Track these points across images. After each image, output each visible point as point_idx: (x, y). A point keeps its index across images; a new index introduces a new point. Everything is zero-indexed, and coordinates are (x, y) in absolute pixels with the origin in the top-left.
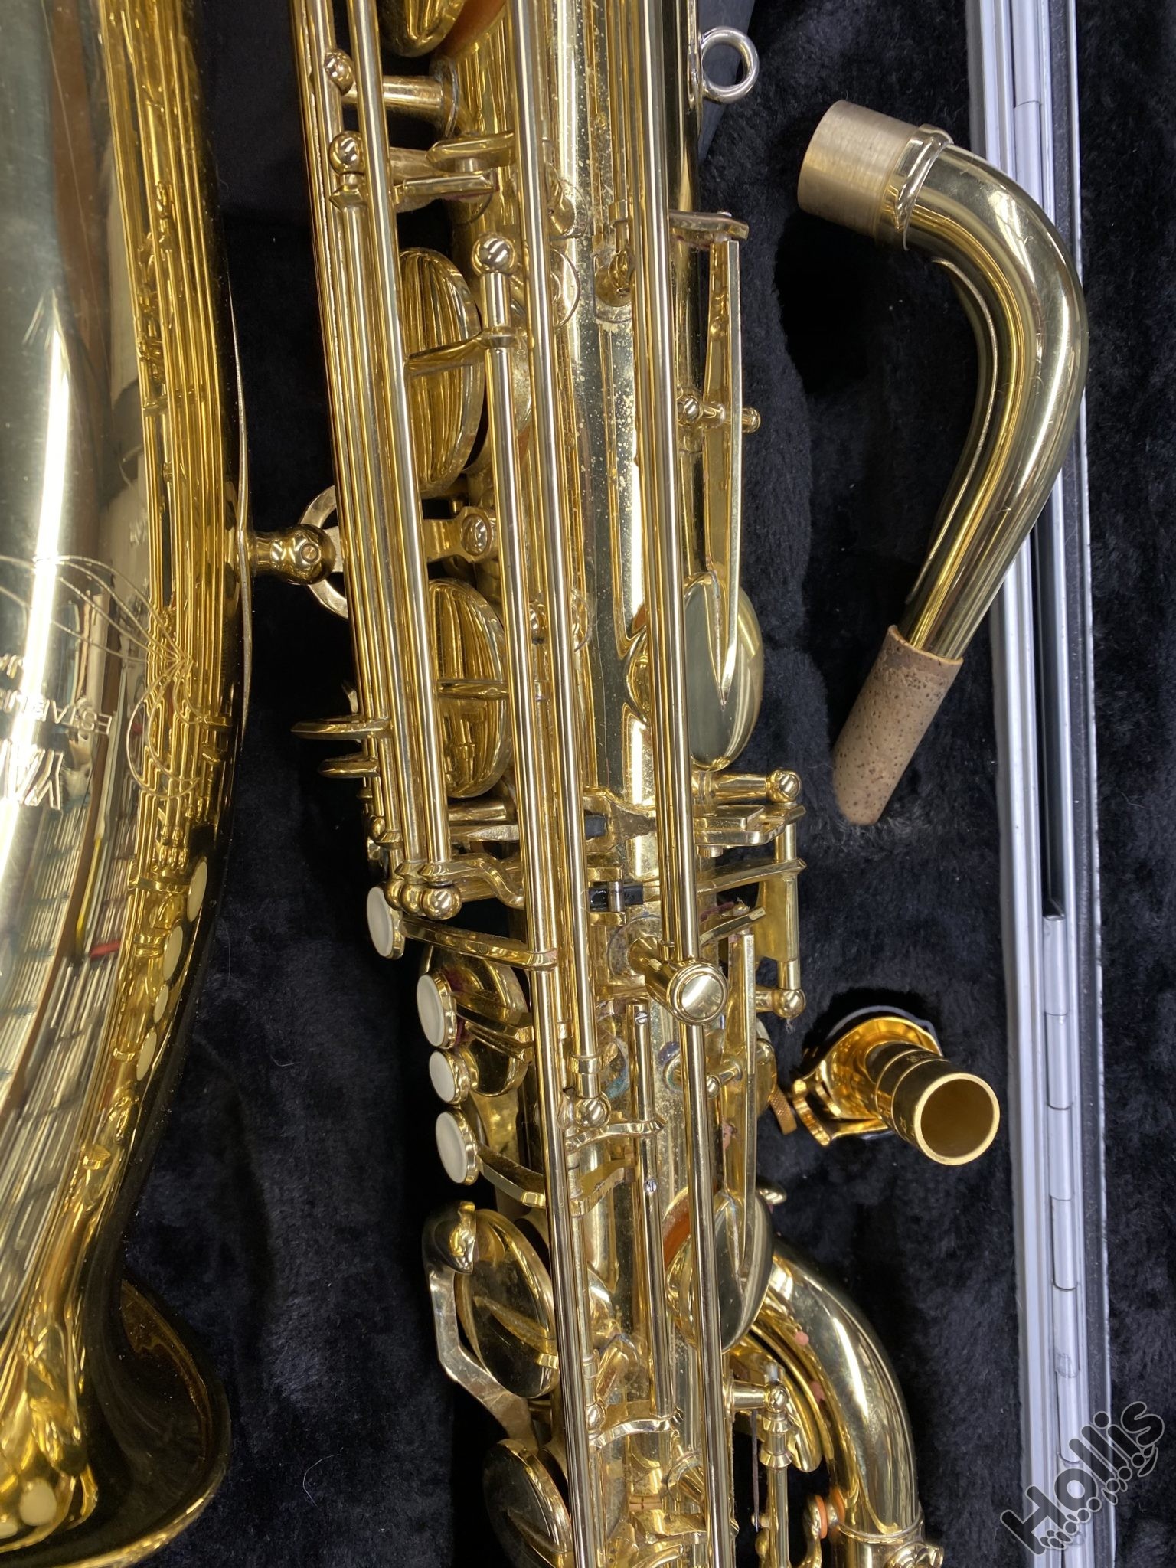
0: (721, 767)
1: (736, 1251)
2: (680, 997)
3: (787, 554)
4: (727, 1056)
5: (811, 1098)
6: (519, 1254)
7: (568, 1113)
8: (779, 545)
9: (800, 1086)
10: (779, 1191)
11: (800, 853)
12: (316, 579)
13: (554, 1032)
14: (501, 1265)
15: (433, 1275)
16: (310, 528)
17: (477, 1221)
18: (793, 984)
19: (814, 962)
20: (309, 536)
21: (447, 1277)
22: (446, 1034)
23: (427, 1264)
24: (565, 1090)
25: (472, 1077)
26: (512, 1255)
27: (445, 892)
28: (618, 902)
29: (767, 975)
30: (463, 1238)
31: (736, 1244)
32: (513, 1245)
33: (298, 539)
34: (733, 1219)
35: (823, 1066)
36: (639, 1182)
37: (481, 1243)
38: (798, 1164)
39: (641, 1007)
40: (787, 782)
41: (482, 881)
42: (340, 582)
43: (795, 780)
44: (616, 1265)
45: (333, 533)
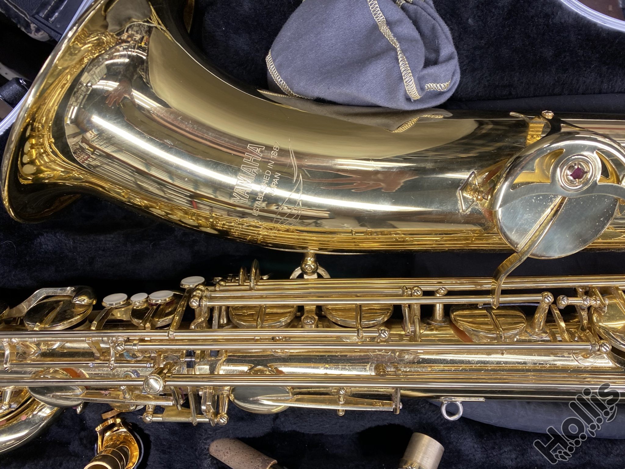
0: (231, 397)
1: (63, 394)
2: (153, 378)
3: (303, 424)
4: (132, 394)
5: (113, 425)
6: (76, 318)
7: (121, 339)
8: (306, 422)
9: (118, 421)
10: (81, 411)
11: (200, 424)
12: (302, 269)
13: (148, 336)
14: (73, 312)
15: (73, 288)
16: (317, 268)
17: (89, 305)
18: (155, 419)
19: (162, 428)
20: (315, 268)
21: (71, 293)
22: (153, 300)
23: (77, 287)
24: (128, 338)
25: (138, 307)
26: (76, 316)
27: (198, 303)
28: (188, 359)
29: (159, 410)
30: (84, 300)
31: (66, 394)
32: (79, 317)
33: (314, 265)
34: (75, 393)
35: (125, 430)
36: (94, 361)
37: (81, 306)
38: (90, 419)
39: (152, 365)
40: (223, 420)
41: (200, 315)
42: (301, 277)
43: (224, 423)
44: (65, 351)
45: (315, 276)
